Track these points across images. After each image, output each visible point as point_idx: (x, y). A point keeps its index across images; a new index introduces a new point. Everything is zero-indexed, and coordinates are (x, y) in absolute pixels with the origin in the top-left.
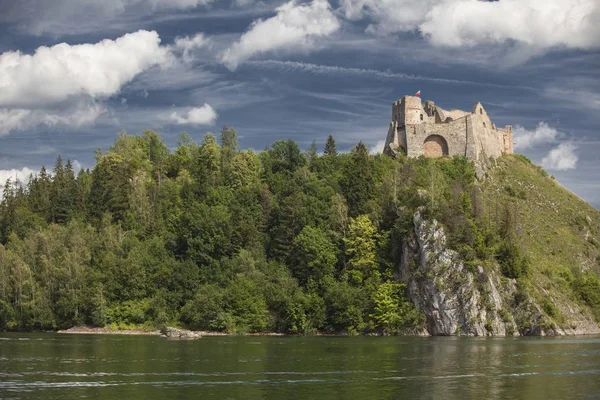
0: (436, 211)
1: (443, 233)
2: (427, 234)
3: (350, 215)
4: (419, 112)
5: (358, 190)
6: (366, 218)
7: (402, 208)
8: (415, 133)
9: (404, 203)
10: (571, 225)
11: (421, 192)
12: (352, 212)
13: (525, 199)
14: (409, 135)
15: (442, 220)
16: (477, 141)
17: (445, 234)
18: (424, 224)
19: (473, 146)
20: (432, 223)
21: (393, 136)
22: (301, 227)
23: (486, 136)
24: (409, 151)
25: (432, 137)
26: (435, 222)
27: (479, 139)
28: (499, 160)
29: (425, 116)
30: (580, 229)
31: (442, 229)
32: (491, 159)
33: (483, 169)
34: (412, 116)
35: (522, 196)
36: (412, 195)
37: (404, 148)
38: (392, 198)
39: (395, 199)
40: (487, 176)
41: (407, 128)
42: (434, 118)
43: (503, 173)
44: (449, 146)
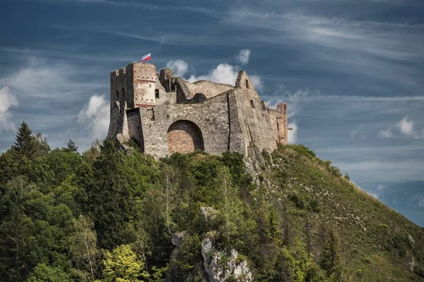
0: (234, 237)
1: (247, 269)
2: (224, 270)
3: (100, 245)
4: (154, 87)
5: (112, 210)
6: (127, 249)
7: (180, 235)
8: (153, 118)
9: (181, 228)
10: (387, 249)
11: (207, 211)
12: (104, 241)
13: (317, 211)
14: (146, 121)
15: (244, 251)
16: (245, 129)
17: (251, 270)
18: (218, 256)
19: (240, 136)
20: (230, 254)
21: (120, 123)
22: (31, 266)
23: (256, 121)
24: (147, 146)
25: (178, 124)
26: (235, 254)
27: (247, 125)
28: (275, 155)
29: (162, 92)
30: (402, 254)
31: (245, 263)
32: (264, 153)
33: (255, 169)
34: (143, 92)
35: (314, 207)
36: (193, 215)
37: (138, 141)
38: (163, 220)
39: (169, 222)
40: (261, 179)
41: (142, 111)
42: (174, 94)
43: (284, 175)
44: (205, 136)
